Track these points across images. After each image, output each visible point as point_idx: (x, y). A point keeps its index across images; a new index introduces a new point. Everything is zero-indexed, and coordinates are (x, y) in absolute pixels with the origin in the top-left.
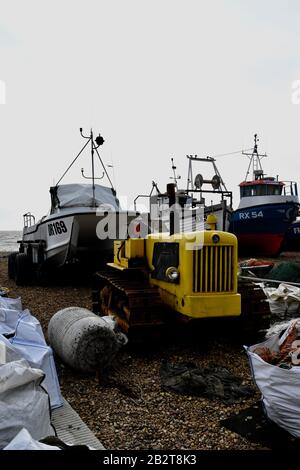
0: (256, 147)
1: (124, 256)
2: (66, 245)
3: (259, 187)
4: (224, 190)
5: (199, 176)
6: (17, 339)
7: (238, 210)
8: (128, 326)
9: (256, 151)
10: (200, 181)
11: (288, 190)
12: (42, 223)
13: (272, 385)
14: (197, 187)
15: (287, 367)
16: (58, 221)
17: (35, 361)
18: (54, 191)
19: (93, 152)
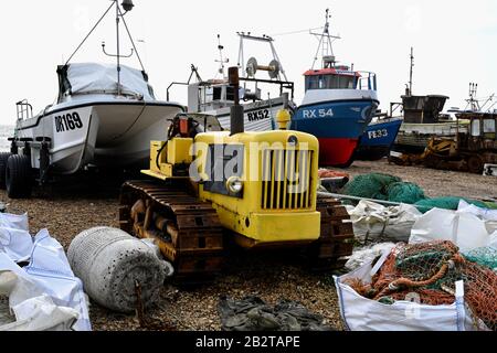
0: (327, 25)
1: (165, 160)
2: (79, 145)
3: (329, 78)
4: (283, 80)
5: (253, 60)
6: (33, 269)
7: (301, 107)
8: (174, 252)
9: (327, 31)
10: (253, 66)
11: (364, 83)
12: (46, 115)
13: (369, 323)
14: (250, 74)
15: (387, 302)
16: (71, 112)
17: (60, 297)
18: (62, 71)
19: (118, 20)
